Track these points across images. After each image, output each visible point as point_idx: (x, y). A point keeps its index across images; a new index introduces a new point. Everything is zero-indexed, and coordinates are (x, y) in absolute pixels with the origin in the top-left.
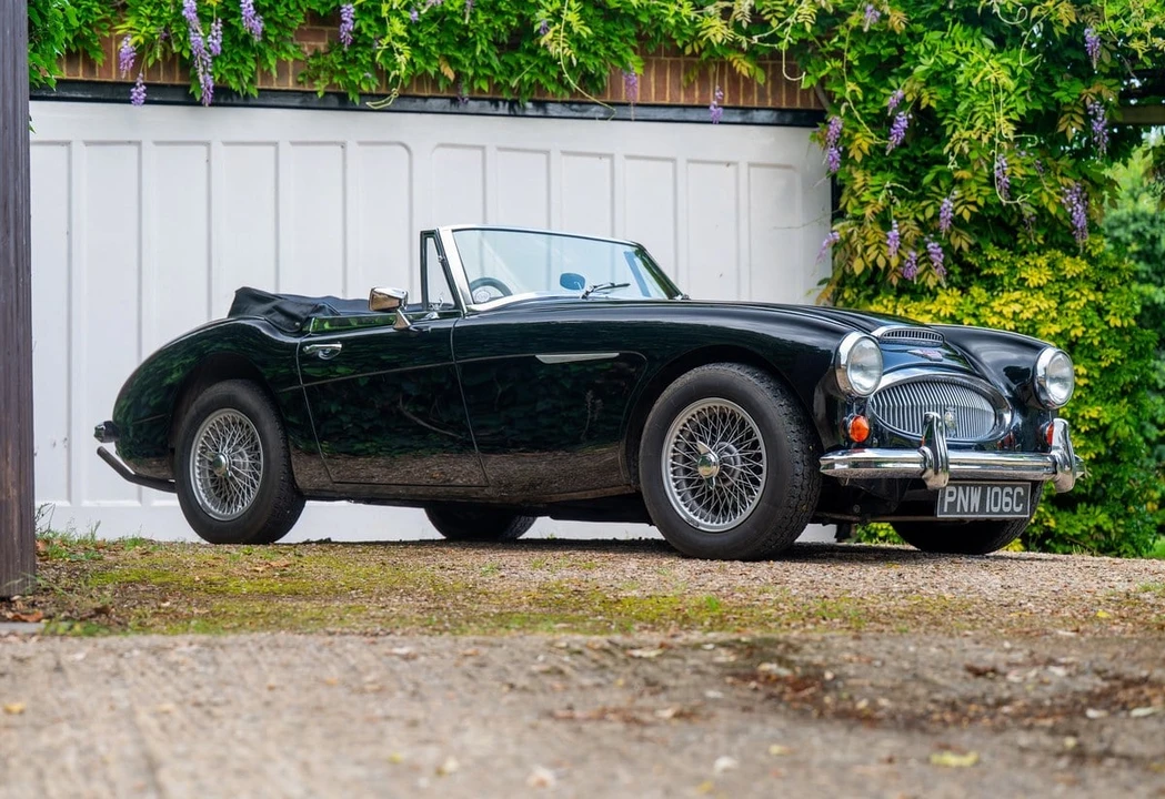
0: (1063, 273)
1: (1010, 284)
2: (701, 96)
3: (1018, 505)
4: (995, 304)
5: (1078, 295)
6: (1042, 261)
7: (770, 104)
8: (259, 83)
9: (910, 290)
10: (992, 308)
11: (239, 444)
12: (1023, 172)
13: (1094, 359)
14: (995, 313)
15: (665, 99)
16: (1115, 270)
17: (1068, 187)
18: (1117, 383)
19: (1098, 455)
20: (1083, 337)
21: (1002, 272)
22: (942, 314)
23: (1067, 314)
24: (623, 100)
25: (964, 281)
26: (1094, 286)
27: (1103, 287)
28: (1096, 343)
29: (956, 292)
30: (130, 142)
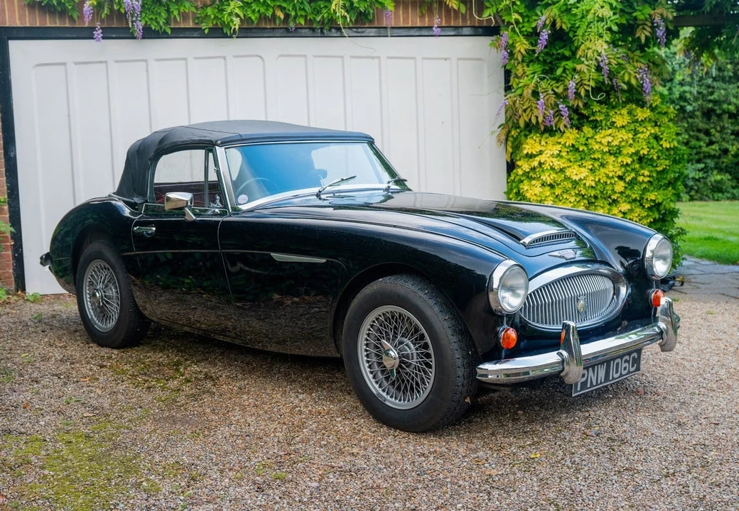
0: (636, 118)
1: (606, 125)
2: (429, 21)
3: (633, 366)
4: (597, 137)
5: (645, 130)
6: (624, 111)
7: (468, 24)
8: (173, 24)
9: (550, 131)
10: (595, 139)
11: (109, 281)
12: (616, 63)
13: (653, 166)
14: (597, 142)
15: (408, 23)
16: (666, 113)
17: (641, 68)
18: (665, 178)
19: (655, 219)
20: (648, 154)
21: (601, 118)
22: (567, 144)
23: (638, 141)
24: (384, 25)
25: (580, 123)
26: (653, 124)
27: (658, 124)
28: (655, 158)
29: (575, 131)
30: (101, 62)
